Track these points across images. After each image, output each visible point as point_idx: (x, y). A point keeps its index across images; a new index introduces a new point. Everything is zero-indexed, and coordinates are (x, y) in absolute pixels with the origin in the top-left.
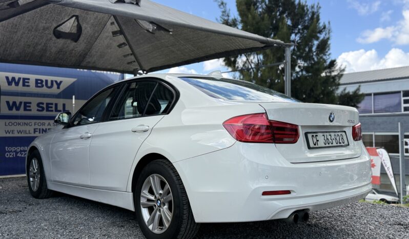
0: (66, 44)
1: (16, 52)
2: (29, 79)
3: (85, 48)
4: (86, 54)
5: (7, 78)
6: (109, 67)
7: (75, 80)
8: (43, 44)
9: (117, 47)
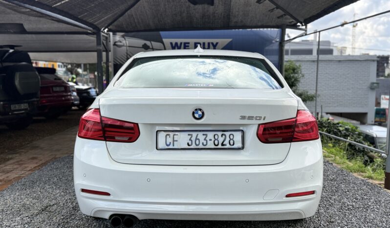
0: (205, 9)
1: (169, 21)
2: (189, 43)
3: (224, 9)
4: (229, 15)
5: (171, 43)
6: (260, 24)
7: (230, 40)
8: (186, 12)
9: (257, 4)
